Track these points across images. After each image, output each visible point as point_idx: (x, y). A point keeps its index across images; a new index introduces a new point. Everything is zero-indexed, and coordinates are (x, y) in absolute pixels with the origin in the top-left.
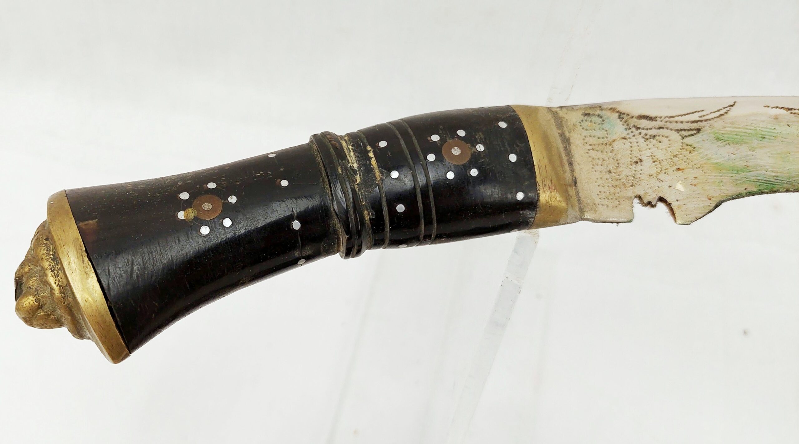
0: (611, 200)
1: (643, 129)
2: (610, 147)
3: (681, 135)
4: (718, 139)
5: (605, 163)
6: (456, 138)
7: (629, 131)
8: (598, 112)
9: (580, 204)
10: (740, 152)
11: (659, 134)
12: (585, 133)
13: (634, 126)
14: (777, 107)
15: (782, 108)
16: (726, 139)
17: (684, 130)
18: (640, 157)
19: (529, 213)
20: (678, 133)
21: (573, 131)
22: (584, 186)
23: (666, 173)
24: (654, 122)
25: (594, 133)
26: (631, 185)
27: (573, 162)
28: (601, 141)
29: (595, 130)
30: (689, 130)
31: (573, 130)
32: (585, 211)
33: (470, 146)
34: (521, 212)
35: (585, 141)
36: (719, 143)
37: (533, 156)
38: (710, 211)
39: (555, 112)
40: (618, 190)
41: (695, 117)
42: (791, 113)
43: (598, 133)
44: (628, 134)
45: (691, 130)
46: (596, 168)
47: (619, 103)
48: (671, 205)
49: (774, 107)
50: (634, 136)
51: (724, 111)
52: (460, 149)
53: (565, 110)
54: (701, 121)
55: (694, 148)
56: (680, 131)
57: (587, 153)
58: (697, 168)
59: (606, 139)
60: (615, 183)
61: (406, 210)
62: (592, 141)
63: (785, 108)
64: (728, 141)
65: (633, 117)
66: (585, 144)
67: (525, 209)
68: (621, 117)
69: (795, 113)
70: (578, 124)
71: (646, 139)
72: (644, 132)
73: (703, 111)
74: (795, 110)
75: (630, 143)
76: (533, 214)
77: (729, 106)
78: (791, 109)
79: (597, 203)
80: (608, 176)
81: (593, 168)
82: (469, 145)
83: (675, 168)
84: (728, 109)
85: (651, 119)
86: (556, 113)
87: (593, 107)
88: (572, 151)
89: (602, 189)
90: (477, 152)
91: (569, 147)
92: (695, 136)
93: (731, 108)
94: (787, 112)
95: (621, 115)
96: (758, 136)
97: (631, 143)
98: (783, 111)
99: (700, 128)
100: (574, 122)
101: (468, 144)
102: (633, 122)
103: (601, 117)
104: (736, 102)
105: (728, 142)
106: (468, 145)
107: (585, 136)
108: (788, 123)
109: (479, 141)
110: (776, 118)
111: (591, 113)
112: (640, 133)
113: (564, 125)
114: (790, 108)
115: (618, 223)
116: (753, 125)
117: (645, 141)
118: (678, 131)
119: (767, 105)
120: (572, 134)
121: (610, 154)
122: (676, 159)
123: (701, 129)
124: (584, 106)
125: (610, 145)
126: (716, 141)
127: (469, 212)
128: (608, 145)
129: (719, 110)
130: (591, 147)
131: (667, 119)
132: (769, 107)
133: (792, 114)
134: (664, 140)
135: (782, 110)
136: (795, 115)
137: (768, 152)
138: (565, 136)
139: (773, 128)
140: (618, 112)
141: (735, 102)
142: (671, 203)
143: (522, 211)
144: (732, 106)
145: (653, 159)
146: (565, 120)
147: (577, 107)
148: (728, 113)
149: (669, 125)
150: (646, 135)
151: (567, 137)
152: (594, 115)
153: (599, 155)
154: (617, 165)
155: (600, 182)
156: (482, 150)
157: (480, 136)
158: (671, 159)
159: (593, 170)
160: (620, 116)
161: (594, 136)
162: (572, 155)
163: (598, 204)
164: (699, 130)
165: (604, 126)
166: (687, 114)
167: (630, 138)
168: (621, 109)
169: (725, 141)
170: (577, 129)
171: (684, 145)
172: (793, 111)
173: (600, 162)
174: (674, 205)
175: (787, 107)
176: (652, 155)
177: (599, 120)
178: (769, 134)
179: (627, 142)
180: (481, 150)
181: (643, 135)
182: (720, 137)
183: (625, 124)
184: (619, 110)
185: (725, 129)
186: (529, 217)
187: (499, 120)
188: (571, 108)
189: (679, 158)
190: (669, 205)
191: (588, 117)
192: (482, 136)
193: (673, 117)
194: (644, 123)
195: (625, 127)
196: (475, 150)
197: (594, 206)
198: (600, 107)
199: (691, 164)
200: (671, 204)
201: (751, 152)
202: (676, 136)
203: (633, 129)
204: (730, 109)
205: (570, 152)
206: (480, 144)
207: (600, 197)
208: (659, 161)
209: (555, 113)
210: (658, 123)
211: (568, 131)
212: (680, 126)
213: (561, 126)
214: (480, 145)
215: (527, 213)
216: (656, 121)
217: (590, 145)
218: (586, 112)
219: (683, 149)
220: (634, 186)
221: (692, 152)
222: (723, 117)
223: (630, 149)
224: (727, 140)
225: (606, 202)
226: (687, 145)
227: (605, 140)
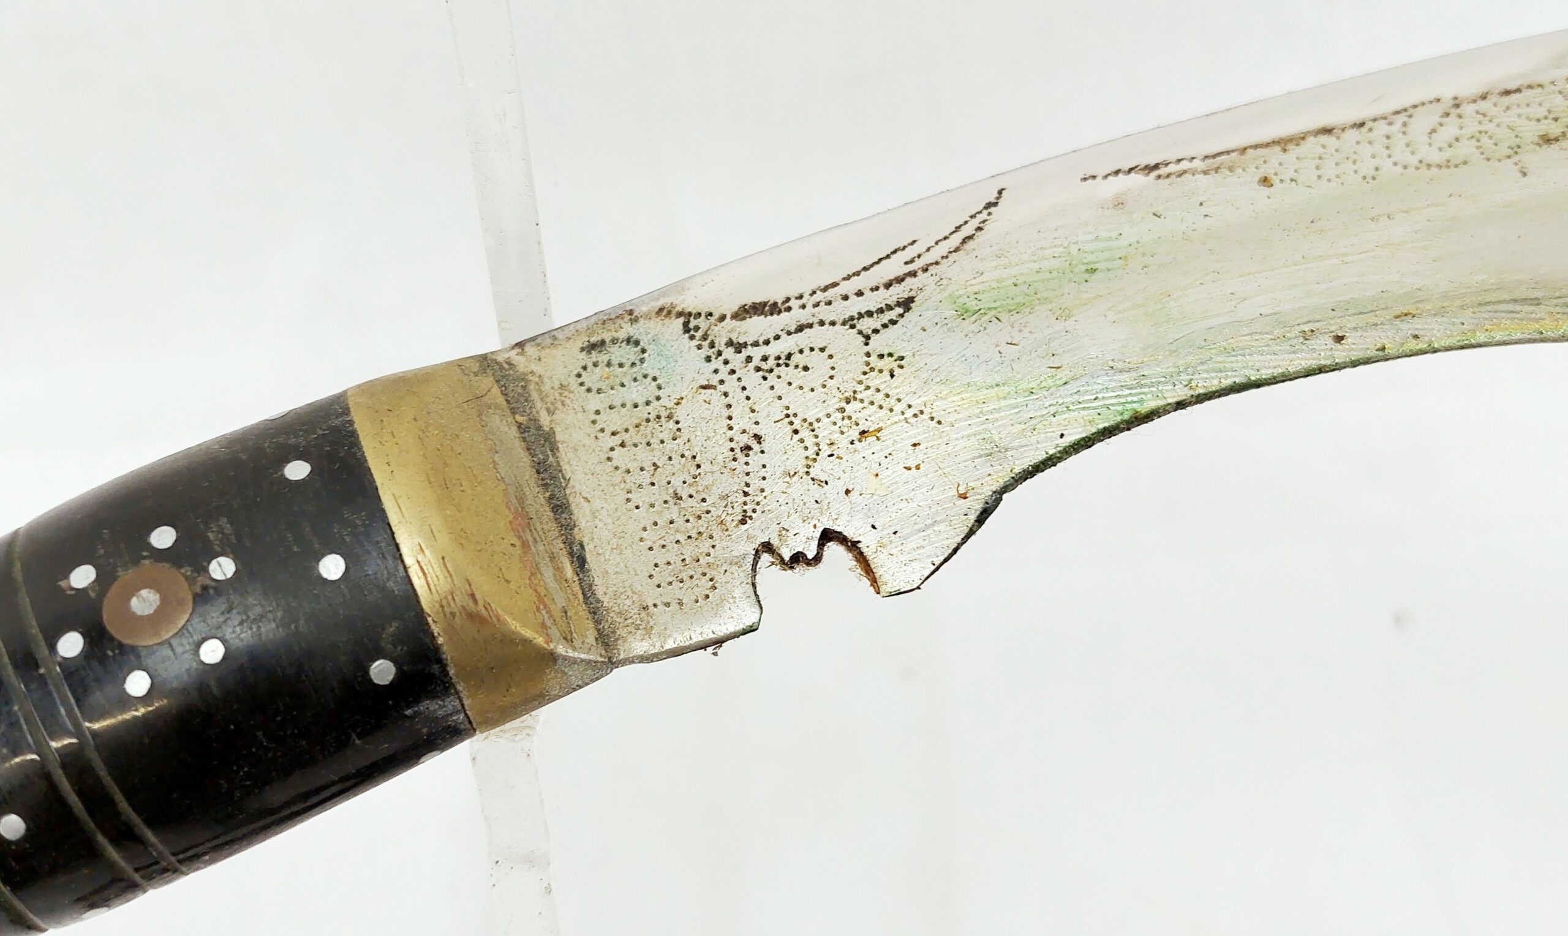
0: (688, 583)
1: (756, 344)
2: (671, 424)
3: (860, 332)
4: (963, 313)
5: (661, 477)
6: (145, 558)
7: (717, 363)
8: (627, 330)
9: (598, 622)
10: (1030, 332)
11: (801, 347)
12: (595, 402)
13: (730, 343)
14: (1117, 172)
15: (1131, 170)
16: (987, 306)
17: (870, 314)
18: (756, 430)
19: (437, 707)
20: (853, 327)
21: (560, 407)
22: (609, 560)
23: (832, 455)
24: (784, 315)
25: (617, 396)
26: (740, 518)
27: (571, 499)
28: (643, 412)
29: (623, 385)
30: (881, 311)
31: (563, 404)
32: (617, 639)
33: (189, 573)
34: (409, 712)
35: (598, 427)
36: (968, 325)
37: (398, 541)
38: (971, 533)
39: (506, 363)
40: (705, 545)
41: (894, 267)
42: (1159, 177)
43: (637, 393)
44: (716, 371)
45: (890, 308)
46: (636, 497)
47: (679, 287)
48: (859, 545)
49: (1109, 175)
50: (733, 372)
51: (975, 223)
52: (158, 591)
53: (534, 348)
54: (913, 274)
55: (902, 358)
56: (859, 319)
57: (609, 459)
58: (915, 415)
59: (655, 403)
60: (692, 528)
61: (32, 826)
62: (613, 420)
63: (1139, 168)
64: (995, 308)
65: (722, 318)
66: (600, 435)
67: (417, 701)
68: (691, 326)
69: (1168, 176)
70: (573, 382)
71: (767, 371)
72: (757, 353)
73: (914, 242)
74: (1167, 165)
75: (724, 397)
76: (451, 703)
77: (986, 208)
78: (1156, 167)
79: (650, 604)
80: (674, 512)
81: (628, 500)
82: (187, 570)
83: (854, 434)
84: (984, 216)
85: (774, 309)
86: (509, 363)
87: (607, 319)
88: (565, 467)
89: (660, 557)
90: (213, 584)
91: (554, 455)
92: (901, 321)
93: (992, 209)
94: (1147, 178)
95: (688, 321)
96: (1076, 270)
97: (726, 394)
98: (1136, 178)
99: (913, 294)
100: (563, 378)
101: (182, 567)
102: (721, 333)
103: (637, 343)
104: (1003, 189)
105: (993, 312)
106: (183, 571)
107: (598, 412)
108: (1154, 210)
109: (217, 548)
110: (1119, 204)
111: (607, 337)
112: (749, 359)
113: (535, 396)
114: (1153, 163)
115: (719, 642)
116: (1058, 242)
117: (765, 378)
118: (850, 322)
119: (1090, 173)
120: (558, 416)
121: (670, 445)
122: (854, 406)
123: (914, 297)
124: (584, 325)
125: (669, 417)
126: (960, 320)
127: (235, 768)
128: (663, 419)
129: (958, 228)
130: (617, 440)
131: (819, 296)
132: (1094, 177)
133: (1160, 181)
134: (815, 360)
135: (1133, 174)
136: (1168, 181)
137: (1109, 309)
138: (539, 428)
139: (1115, 234)
140: (680, 314)
141: (1000, 192)
142: (856, 540)
143: (408, 707)
144: (995, 204)
145: (791, 423)
146: (537, 379)
147: (566, 331)
148: (986, 228)
149: (824, 313)
150: (765, 359)
151: (547, 429)
152: (614, 341)
153: (645, 457)
154: (694, 471)
155: (651, 537)
156: (230, 575)
157: (221, 530)
158: (842, 410)
159: (631, 505)
160: (686, 324)
161: (622, 406)
162: (564, 478)
163: (655, 605)
164: (907, 304)
165: (647, 368)
166: (872, 265)
167: (722, 382)
168: (688, 303)
169: (985, 314)
170: (571, 395)
171: (873, 358)
172: (1163, 171)
173: (645, 477)
174: (868, 546)
175: (1143, 163)
176: (788, 412)
177: (628, 354)
178: (1107, 255)
179: (715, 396)
180: (225, 575)
181: (756, 361)
182: (972, 305)
183: (706, 344)
184: (683, 306)
185: (983, 278)
186: (445, 713)
187: (290, 457)
188: (550, 338)
189: (862, 401)
190: (853, 546)
191: (600, 352)
192: (228, 529)
193: (835, 285)
194: (757, 327)
195: (706, 351)
196: (209, 582)
197: (643, 614)
198: (631, 312)
199: (898, 408)
200: (859, 542)
201: (1059, 326)
202: (845, 341)
203: (729, 353)
204: (989, 214)
205: (560, 471)
206: (222, 555)
207: (656, 581)
208: (811, 424)
209: (506, 366)
210: (796, 316)
211: (548, 410)
212: (856, 306)
213: (526, 400)
214: (221, 559)
215: (431, 708)
216: (789, 309)
217: (614, 434)
218: (593, 339)
219: (872, 370)
220: (749, 521)
221: (897, 371)
222: (970, 244)
223: (727, 415)
224: (989, 309)
225: (673, 593)
226: (881, 356)
227: (655, 408)
